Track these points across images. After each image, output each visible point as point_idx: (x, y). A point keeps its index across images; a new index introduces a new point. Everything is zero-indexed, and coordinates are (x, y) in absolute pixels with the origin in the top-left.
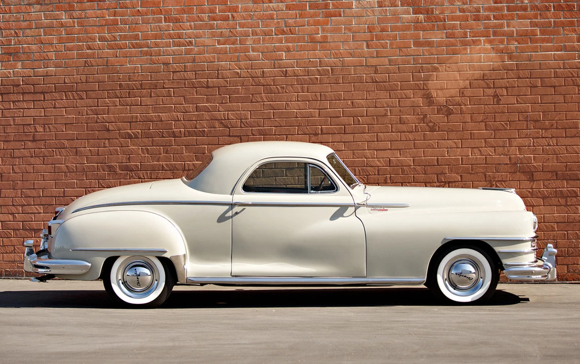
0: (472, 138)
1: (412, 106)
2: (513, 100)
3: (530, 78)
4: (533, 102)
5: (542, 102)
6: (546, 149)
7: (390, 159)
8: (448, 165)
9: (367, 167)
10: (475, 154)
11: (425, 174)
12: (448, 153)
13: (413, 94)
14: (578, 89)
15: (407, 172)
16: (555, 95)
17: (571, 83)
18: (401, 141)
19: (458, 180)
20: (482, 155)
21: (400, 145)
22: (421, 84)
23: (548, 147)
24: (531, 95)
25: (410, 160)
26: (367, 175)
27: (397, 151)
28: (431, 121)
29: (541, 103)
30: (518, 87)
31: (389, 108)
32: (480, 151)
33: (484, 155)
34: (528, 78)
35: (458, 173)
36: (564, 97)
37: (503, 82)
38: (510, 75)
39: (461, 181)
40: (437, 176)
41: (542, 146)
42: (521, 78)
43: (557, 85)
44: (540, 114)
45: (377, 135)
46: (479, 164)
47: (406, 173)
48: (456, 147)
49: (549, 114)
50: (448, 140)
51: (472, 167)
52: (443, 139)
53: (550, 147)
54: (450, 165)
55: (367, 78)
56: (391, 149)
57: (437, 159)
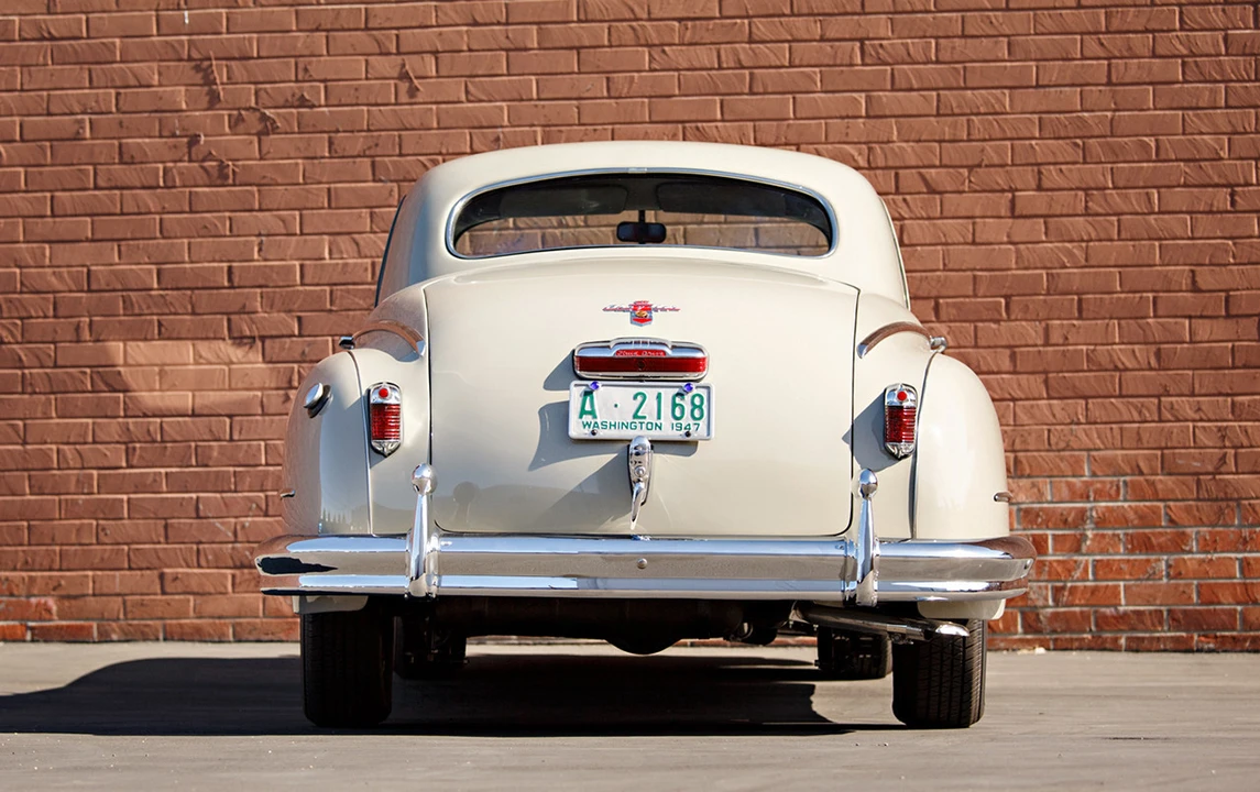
0: (333, 205)
1: (156, 111)
2: (456, 89)
3: (507, 24)
4: (516, 96)
5: (542, 96)
6: (554, 236)
7: (89, 271)
8: (260, 287)
9: (21, 292)
10: (341, 252)
11: (194, 313)
12: (260, 250)
13: (160, 74)
14: (650, 55)
15: (140, 307)
16: (580, 73)
17: (629, 37)
18: (122, 214)
19: (290, 333)
20: (361, 257)
21: (120, 227)
22: (181, 43)
23: (557, 232)
24: (509, 75)
25: (150, 271)
26: (21, 319)
27: (109, 244)
28: (209, 157)
29: (539, 99)
30: (470, 50)
31: (86, 117)
32: (357, 244)
33: (366, 257)
34: (499, 23)
35: (290, 311)
36: (608, 79)
37: (427, 37)
38: (446, 14)
39: (300, 335)
40: (229, 320)
41: (540, 228)
42: (476, 24)
43: (587, 44)
44: (535, 132)
45: (52, 197)
46: (354, 284)
47: (137, 311)
48: (284, 231)
49: (561, 131)
50: (260, 210)
51: (331, 292)
52: (247, 207)
53: (565, 231)
54: (267, 287)
55: (25, 27)
56: (93, 240)
57: (230, 268)
